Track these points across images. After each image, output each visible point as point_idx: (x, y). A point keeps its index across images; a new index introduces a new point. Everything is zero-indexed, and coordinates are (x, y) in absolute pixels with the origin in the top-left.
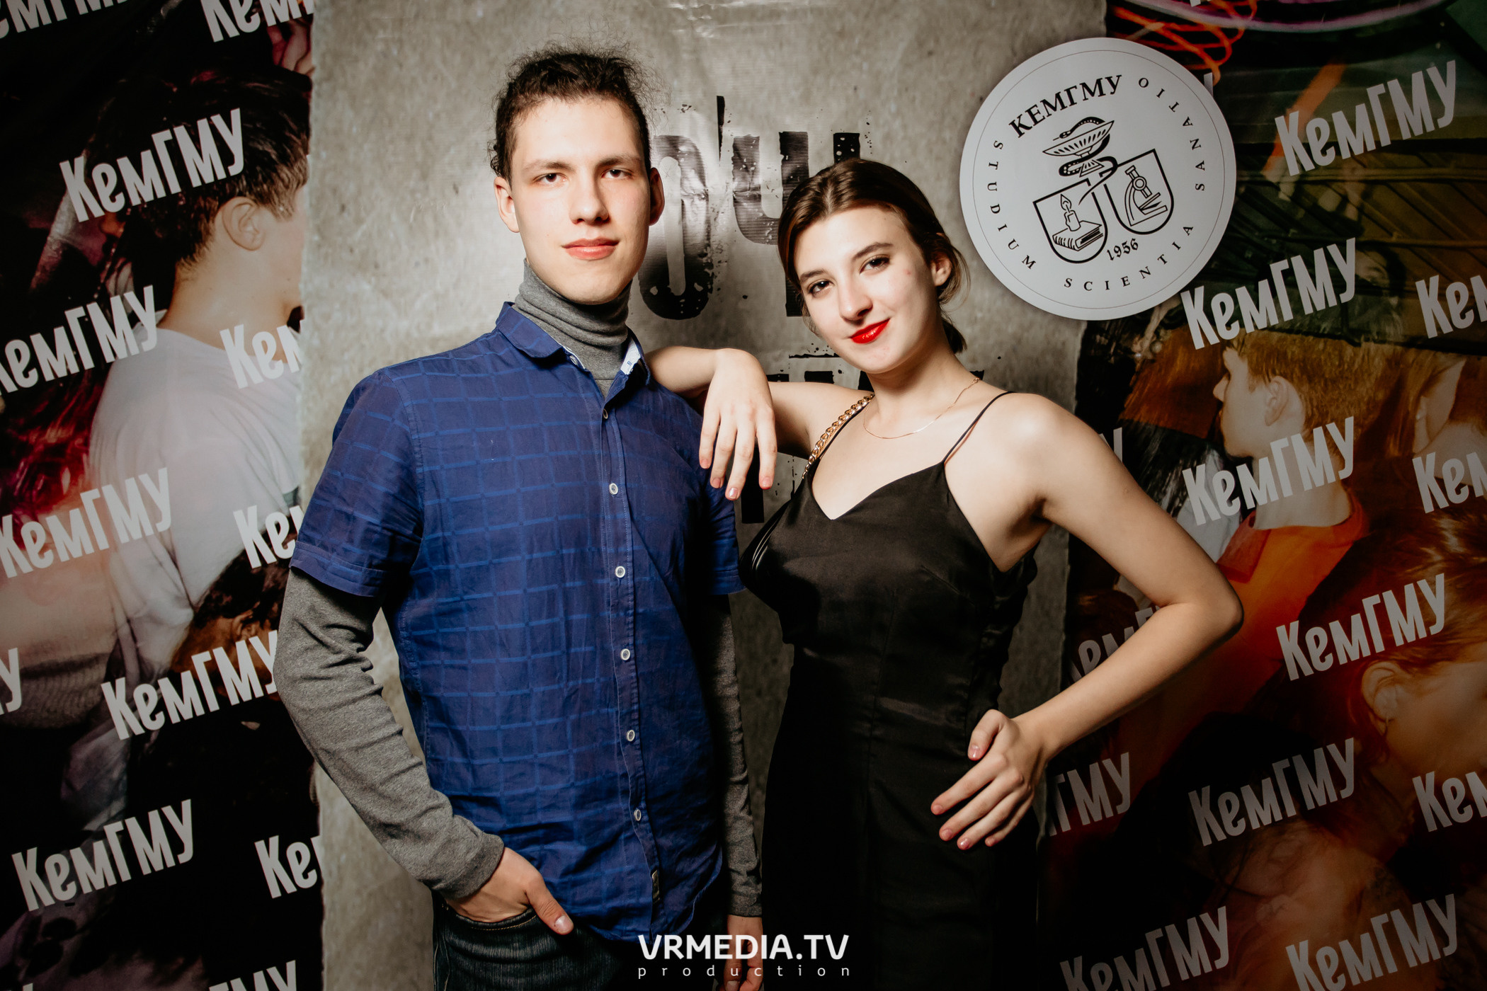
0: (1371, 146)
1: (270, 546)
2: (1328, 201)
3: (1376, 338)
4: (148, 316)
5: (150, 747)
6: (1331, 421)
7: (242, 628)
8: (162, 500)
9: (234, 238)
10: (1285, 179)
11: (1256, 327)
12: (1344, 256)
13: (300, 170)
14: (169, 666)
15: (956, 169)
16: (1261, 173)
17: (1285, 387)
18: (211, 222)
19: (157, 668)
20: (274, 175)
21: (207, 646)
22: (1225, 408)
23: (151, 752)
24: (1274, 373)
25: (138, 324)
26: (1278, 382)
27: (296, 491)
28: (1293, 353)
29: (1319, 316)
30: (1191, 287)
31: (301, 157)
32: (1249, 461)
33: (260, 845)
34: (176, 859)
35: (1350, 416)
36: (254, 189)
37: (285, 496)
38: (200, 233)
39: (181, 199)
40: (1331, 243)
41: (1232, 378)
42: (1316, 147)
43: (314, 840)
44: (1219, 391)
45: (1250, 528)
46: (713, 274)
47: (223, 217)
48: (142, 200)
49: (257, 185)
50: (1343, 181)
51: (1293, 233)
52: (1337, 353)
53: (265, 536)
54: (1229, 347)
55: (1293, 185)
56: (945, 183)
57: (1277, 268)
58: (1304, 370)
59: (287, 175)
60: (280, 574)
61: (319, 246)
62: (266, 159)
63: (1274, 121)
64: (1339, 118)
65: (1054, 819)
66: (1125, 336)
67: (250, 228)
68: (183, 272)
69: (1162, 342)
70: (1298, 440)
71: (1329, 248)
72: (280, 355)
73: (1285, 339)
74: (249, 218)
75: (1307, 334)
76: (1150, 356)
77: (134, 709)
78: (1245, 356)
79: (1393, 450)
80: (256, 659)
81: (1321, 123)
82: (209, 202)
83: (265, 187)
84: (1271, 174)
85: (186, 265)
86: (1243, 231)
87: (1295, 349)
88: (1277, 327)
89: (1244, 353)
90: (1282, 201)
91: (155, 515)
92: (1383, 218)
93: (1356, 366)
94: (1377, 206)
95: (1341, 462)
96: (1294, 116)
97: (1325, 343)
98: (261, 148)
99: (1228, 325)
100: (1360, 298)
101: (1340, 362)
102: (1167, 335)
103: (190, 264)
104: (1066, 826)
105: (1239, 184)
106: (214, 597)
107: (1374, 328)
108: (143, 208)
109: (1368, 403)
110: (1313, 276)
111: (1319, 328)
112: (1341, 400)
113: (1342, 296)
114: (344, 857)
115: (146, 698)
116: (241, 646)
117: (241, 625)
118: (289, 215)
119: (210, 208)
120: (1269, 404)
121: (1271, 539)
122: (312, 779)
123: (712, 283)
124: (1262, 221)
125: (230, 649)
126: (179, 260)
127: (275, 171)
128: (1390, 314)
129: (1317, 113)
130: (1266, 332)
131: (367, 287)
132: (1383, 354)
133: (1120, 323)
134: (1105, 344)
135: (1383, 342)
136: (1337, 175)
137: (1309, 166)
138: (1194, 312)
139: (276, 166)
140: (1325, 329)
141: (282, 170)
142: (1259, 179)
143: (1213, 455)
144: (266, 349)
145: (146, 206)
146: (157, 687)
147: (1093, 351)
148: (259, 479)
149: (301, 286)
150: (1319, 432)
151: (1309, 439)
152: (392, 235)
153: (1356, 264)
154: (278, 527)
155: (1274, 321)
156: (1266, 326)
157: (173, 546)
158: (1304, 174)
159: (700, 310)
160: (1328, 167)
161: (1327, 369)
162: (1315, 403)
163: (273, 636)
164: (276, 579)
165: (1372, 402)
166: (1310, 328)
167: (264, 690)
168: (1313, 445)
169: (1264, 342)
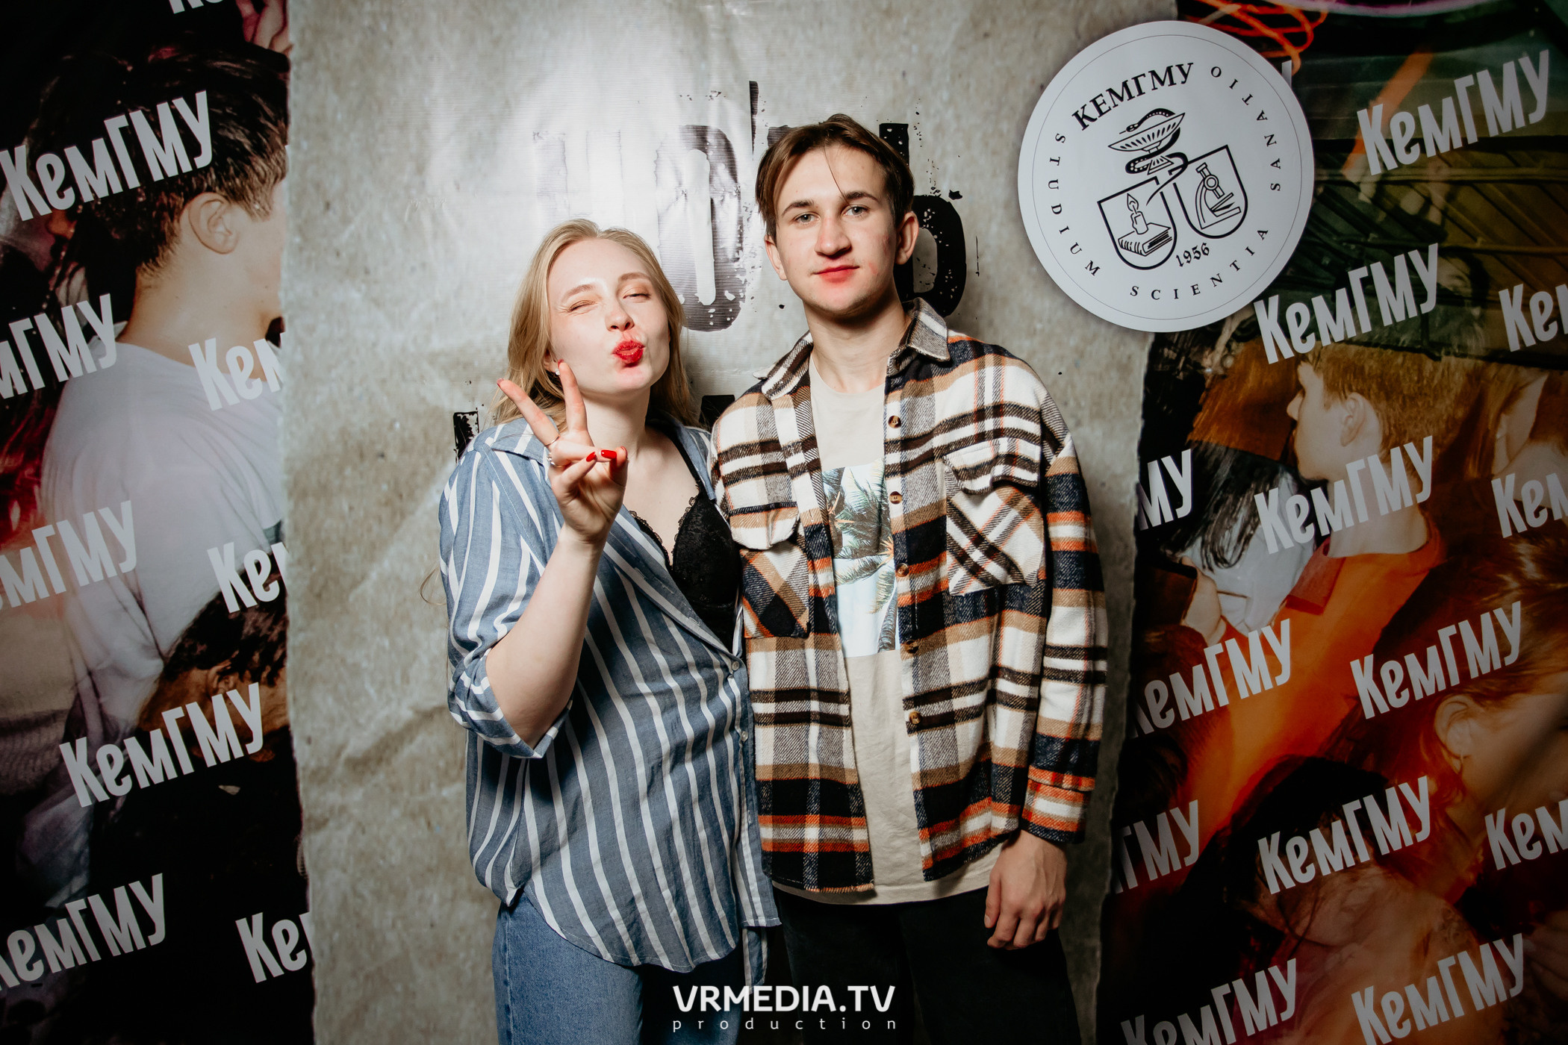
0: (1458, 144)
1: (250, 588)
2: (1411, 203)
3: (1457, 351)
4: (106, 328)
5: (115, 816)
6: (1410, 441)
7: (219, 680)
8: (126, 537)
9: (202, 239)
10: (1367, 179)
12: (1426, 263)
13: (278, 163)
14: (136, 724)
15: (1014, 165)
16: (1342, 171)
17: (1361, 404)
18: (176, 221)
19: (122, 726)
20: (248, 167)
21: (179, 701)
22: (1299, 428)
23: (116, 821)
24: (1351, 390)
25: (94, 338)
26: (1354, 399)
27: (278, 526)
28: (1371, 367)
29: (1398, 327)
30: (1264, 296)
31: (280, 148)
32: (1324, 484)
33: (242, 924)
34: (147, 941)
35: (1429, 435)
36: (225, 184)
37: (266, 531)
38: (164, 233)
39: (140, 195)
40: (1412, 249)
41: (1307, 395)
42: (1400, 143)
43: (303, 917)
44: (1293, 410)
45: (1324, 557)
46: (746, 281)
47: (189, 217)
48: (96, 197)
49: (228, 179)
50: (1427, 181)
51: (1374, 238)
52: (1416, 367)
53: (244, 577)
54: (1304, 361)
55: (1374, 185)
56: (1002, 180)
57: (1355, 276)
58: (1381, 386)
59: (263, 168)
60: (261, 619)
61: (301, 249)
62: (238, 149)
63: (1356, 115)
64: (1425, 111)
65: (1120, 876)
66: (1195, 349)
67: (220, 229)
68: (144, 278)
69: (1234, 356)
70: (1375, 460)
71: (1410, 254)
72: (258, 373)
73: (1363, 353)
74: (220, 217)
75: (1386, 347)
76: (1221, 372)
77: (97, 772)
78: (1321, 371)
79: (1472, 471)
80: (235, 715)
81: (1407, 117)
82: (173, 199)
83: (238, 181)
84: (1351, 174)
85: (148, 270)
86: (1322, 236)
87: (1372, 363)
88: (1354, 340)
89: (1320, 368)
90: (1363, 203)
91: (118, 554)
92: (1468, 222)
93: (1436, 382)
94: (1462, 209)
95: (1419, 485)
96: (1378, 109)
97: (1404, 356)
98: (232, 137)
99: (1304, 338)
100: (1442, 308)
101: (1419, 378)
102: (1239, 348)
103: (153, 270)
104: (1133, 883)
105: (1317, 184)
106: (187, 646)
107: (1455, 341)
108: (97, 205)
109: (1447, 422)
110: (1393, 285)
111: (1398, 340)
112: (1419, 418)
113: (1422, 306)
114: (336, 935)
115: (111, 759)
116: (217, 701)
117: (217, 677)
118: (266, 213)
119: (175, 205)
120: (1346, 423)
121: (1345, 568)
122: (299, 848)
123: (743, 292)
124: (1341, 225)
125: (205, 705)
126: (141, 265)
127: (249, 163)
128: (1472, 325)
129: (1402, 107)
130: (1343, 345)
131: (356, 296)
132: (1464, 368)
133: (1189, 335)
134: (1174, 358)
135: (1464, 356)
136: (1421, 175)
137: (1391, 165)
138: (1268, 323)
139: (250, 158)
140: (1404, 342)
141: (256, 162)
142: (1338, 178)
143: (1287, 478)
144: (241, 366)
145: (99, 203)
146: (123, 747)
147: (1160, 366)
148: (235, 512)
149: (281, 294)
150: (1396, 452)
151: (1386, 460)
152: (384, 237)
153: (1438, 273)
154: (258, 566)
155: (1352, 333)
156: (1343, 339)
157: (139, 588)
158: (1386, 173)
159: (731, 321)
160: (1411, 167)
161: (1405, 385)
162: (1392, 422)
163: (254, 689)
164: (257, 624)
165: (1451, 420)
166: (1389, 341)
167: (244, 750)
168: (1390, 466)
169: (1340, 356)
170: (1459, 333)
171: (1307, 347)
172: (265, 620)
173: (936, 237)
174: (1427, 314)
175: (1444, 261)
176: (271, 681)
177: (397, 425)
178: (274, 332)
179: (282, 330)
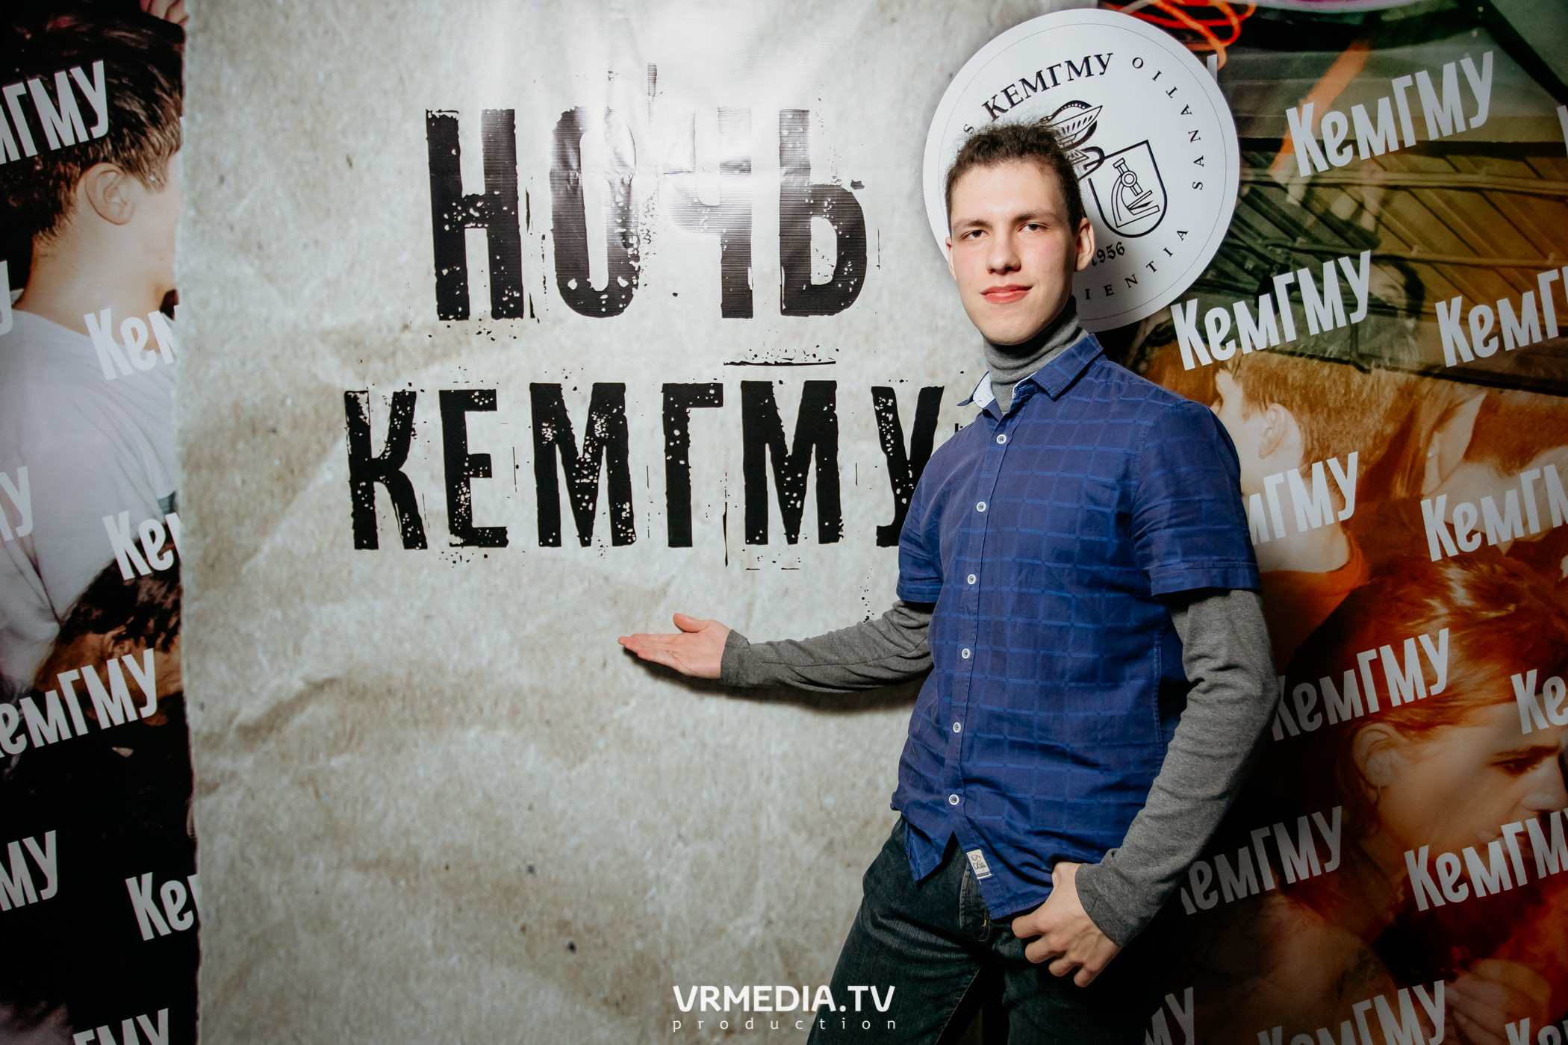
0: (1394, 147)
1: (144, 556)
2: (1342, 207)
3: (1388, 364)
5: (10, 773)
6: (1333, 456)
7: (115, 645)
8: (23, 504)
9: (99, 209)
10: (1294, 181)
11: (1254, 347)
12: (1357, 271)
13: (173, 135)
14: (32, 684)
15: (919, 156)
16: (1268, 172)
17: (1283, 416)
18: (72, 190)
19: (18, 687)
20: (144, 138)
21: (75, 663)
23: (11, 778)
24: (1272, 400)
26: (1275, 411)
27: (172, 496)
29: (1326, 337)
30: (1182, 300)
31: (175, 120)
33: (131, 883)
35: (1354, 450)
36: (121, 154)
37: (160, 501)
38: (60, 203)
39: (37, 164)
40: (1343, 255)
41: (1225, 403)
42: (1332, 146)
43: (191, 879)
46: (639, 267)
47: (85, 187)
49: (123, 149)
51: (1302, 243)
52: (1343, 379)
53: (139, 545)
54: (1223, 368)
55: (1304, 187)
56: (906, 171)
57: (1281, 282)
58: (1305, 398)
59: (158, 139)
60: (156, 587)
61: (195, 222)
62: (134, 120)
63: (1285, 114)
64: (1359, 112)
67: (116, 199)
68: (40, 246)
69: (1148, 361)
70: (1295, 475)
71: (1340, 260)
72: (152, 345)
73: (1286, 363)
74: (116, 188)
75: (1312, 357)
78: (1241, 379)
79: (1400, 491)
80: (129, 678)
81: (1339, 117)
82: (70, 168)
83: (133, 152)
84: (1278, 173)
85: (45, 239)
86: (1246, 239)
87: (1296, 373)
88: (1278, 349)
89: (1239, 377)
90: (1291, 206)
91: (15, 520)
92: (1403, 228)
93: (1364, 395)
94: (1396, 215)
95: (1342, 502)
96: (1308, 108)
97: (1331, 368)
98: (128, 108)
99: (1223, 344)
100: (1373, 318)
101: (1346, 389)
102: (1154, 353)
103: (49, 239)
105: (1242, 183)
106: (83, 610)
107: (1387, 354)
109: (1375, 438)
110: (1321, 292)
111: (1325, 351)
112: (1345, 432)
113: (1352, 315)
114: (223, 898)
115: (6, 718)
116: (113, 665)
117: (113, 642)
118: (161, 186)
119: (71, 174)
120: (1266, 434)
122: (190, 812)
123: (637, 278)
124: (1266, 228)
125: (100, 667)
126: (37, 233)
127: (144, 134)
128: (1405, 338)
129: (1334, 106)
130: (1265, 353)
131: (248, 270)
132: (1395, 383)
135: (1395, 369)
136: (1353, 178)
137: (1322, 166)
138: (1185, 328)
139: (145, 129)
140: (1331, 353)
141: (152, 134)
142: (1264, 179)
144: (136, 337)
148: (130, 481)
149: (175, 267)
150: (1318, 468)
151: (1307, 475)
152: (277, 213)
153: (1370, 281)
154: (153, 535)
155: (1275, 342)
157: (35, 554)
158: (1316, 175)
159: (624, 308)
160: (1344, 169)
161: (1331, 397)
162: (1316, 435)
163: (149, 654)
164: (152, 592)
165: (1379, 436)
166: (1314, 351)
167: (139, 713)
168: (1311, 481)
169: (1262, 365)
170: (1391, 346)
171: (1227, 354)
172: (159, 588)
173: (836, 227)
174: (1356, 324)
175: (1377, 269)
176: (166, 648)
177: (289, 402)
178: (168, 304)
179: (176, 303)
